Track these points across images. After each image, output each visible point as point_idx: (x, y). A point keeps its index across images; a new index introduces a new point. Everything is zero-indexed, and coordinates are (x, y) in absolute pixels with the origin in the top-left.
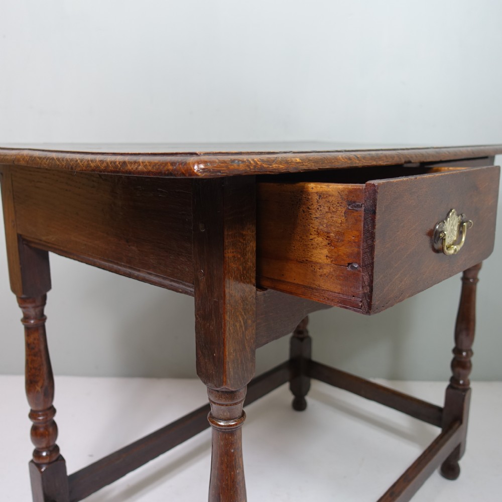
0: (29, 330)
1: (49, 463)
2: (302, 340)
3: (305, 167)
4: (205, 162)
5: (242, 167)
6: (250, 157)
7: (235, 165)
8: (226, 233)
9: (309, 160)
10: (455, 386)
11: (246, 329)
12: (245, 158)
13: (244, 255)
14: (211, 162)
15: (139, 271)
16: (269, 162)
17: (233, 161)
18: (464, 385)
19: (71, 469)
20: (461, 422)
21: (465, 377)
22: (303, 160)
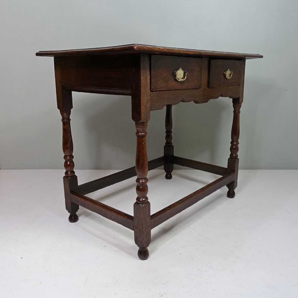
0: (64, 124)
1: (71, 176)
2: (169, 146)
3: (164, 51)
4: (137, 46)
5: (146, 48)
6: (148, 46)
7: (145, 47)
8: (141, 71)
9: (165, 49)
10: (232, 157)
11: (147, 103)
12: (147, 46)
13: (146, 79)
14: (139, 46)
15: (112, 89)
16: (154, 48)
17: (144, 46)
18: (235, 156)
19: (80, 184)
20: (234, 172)
21: (236, 153)
22: (163, 49)
